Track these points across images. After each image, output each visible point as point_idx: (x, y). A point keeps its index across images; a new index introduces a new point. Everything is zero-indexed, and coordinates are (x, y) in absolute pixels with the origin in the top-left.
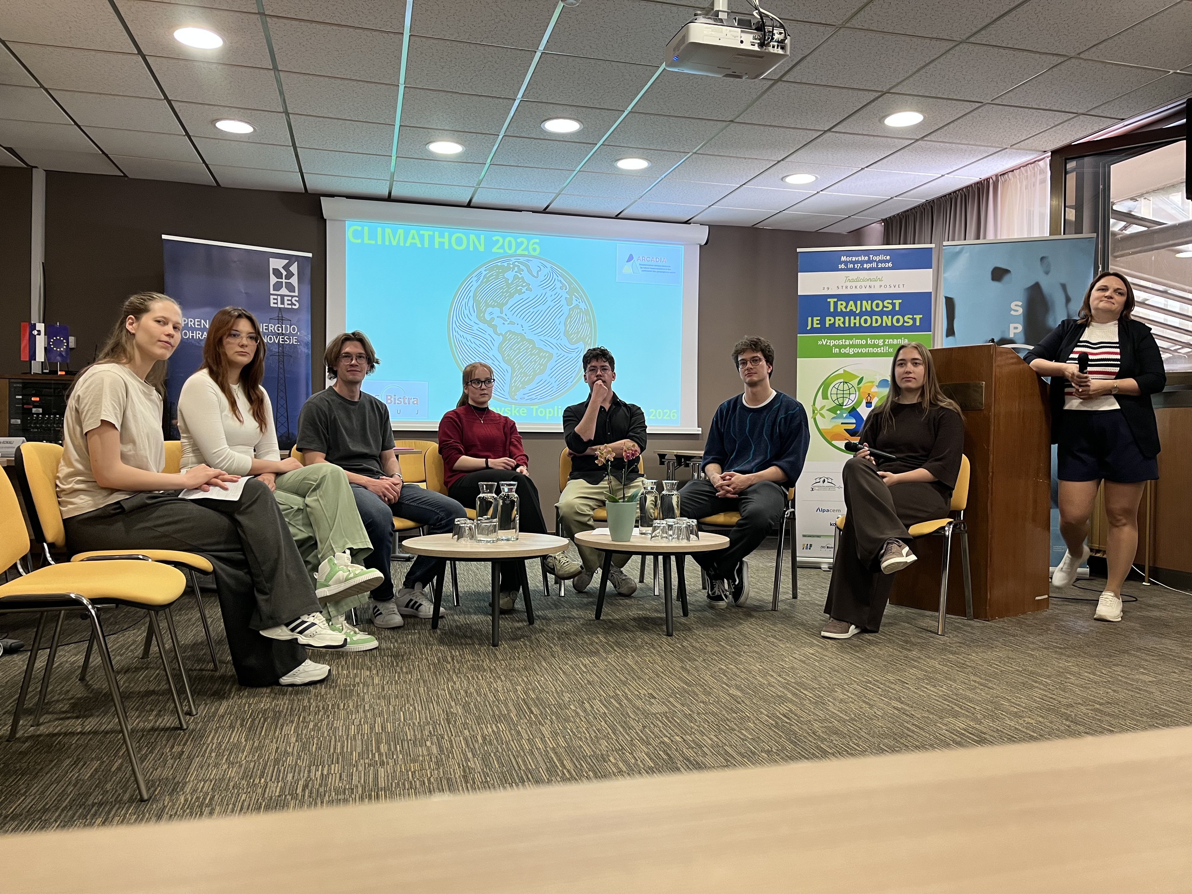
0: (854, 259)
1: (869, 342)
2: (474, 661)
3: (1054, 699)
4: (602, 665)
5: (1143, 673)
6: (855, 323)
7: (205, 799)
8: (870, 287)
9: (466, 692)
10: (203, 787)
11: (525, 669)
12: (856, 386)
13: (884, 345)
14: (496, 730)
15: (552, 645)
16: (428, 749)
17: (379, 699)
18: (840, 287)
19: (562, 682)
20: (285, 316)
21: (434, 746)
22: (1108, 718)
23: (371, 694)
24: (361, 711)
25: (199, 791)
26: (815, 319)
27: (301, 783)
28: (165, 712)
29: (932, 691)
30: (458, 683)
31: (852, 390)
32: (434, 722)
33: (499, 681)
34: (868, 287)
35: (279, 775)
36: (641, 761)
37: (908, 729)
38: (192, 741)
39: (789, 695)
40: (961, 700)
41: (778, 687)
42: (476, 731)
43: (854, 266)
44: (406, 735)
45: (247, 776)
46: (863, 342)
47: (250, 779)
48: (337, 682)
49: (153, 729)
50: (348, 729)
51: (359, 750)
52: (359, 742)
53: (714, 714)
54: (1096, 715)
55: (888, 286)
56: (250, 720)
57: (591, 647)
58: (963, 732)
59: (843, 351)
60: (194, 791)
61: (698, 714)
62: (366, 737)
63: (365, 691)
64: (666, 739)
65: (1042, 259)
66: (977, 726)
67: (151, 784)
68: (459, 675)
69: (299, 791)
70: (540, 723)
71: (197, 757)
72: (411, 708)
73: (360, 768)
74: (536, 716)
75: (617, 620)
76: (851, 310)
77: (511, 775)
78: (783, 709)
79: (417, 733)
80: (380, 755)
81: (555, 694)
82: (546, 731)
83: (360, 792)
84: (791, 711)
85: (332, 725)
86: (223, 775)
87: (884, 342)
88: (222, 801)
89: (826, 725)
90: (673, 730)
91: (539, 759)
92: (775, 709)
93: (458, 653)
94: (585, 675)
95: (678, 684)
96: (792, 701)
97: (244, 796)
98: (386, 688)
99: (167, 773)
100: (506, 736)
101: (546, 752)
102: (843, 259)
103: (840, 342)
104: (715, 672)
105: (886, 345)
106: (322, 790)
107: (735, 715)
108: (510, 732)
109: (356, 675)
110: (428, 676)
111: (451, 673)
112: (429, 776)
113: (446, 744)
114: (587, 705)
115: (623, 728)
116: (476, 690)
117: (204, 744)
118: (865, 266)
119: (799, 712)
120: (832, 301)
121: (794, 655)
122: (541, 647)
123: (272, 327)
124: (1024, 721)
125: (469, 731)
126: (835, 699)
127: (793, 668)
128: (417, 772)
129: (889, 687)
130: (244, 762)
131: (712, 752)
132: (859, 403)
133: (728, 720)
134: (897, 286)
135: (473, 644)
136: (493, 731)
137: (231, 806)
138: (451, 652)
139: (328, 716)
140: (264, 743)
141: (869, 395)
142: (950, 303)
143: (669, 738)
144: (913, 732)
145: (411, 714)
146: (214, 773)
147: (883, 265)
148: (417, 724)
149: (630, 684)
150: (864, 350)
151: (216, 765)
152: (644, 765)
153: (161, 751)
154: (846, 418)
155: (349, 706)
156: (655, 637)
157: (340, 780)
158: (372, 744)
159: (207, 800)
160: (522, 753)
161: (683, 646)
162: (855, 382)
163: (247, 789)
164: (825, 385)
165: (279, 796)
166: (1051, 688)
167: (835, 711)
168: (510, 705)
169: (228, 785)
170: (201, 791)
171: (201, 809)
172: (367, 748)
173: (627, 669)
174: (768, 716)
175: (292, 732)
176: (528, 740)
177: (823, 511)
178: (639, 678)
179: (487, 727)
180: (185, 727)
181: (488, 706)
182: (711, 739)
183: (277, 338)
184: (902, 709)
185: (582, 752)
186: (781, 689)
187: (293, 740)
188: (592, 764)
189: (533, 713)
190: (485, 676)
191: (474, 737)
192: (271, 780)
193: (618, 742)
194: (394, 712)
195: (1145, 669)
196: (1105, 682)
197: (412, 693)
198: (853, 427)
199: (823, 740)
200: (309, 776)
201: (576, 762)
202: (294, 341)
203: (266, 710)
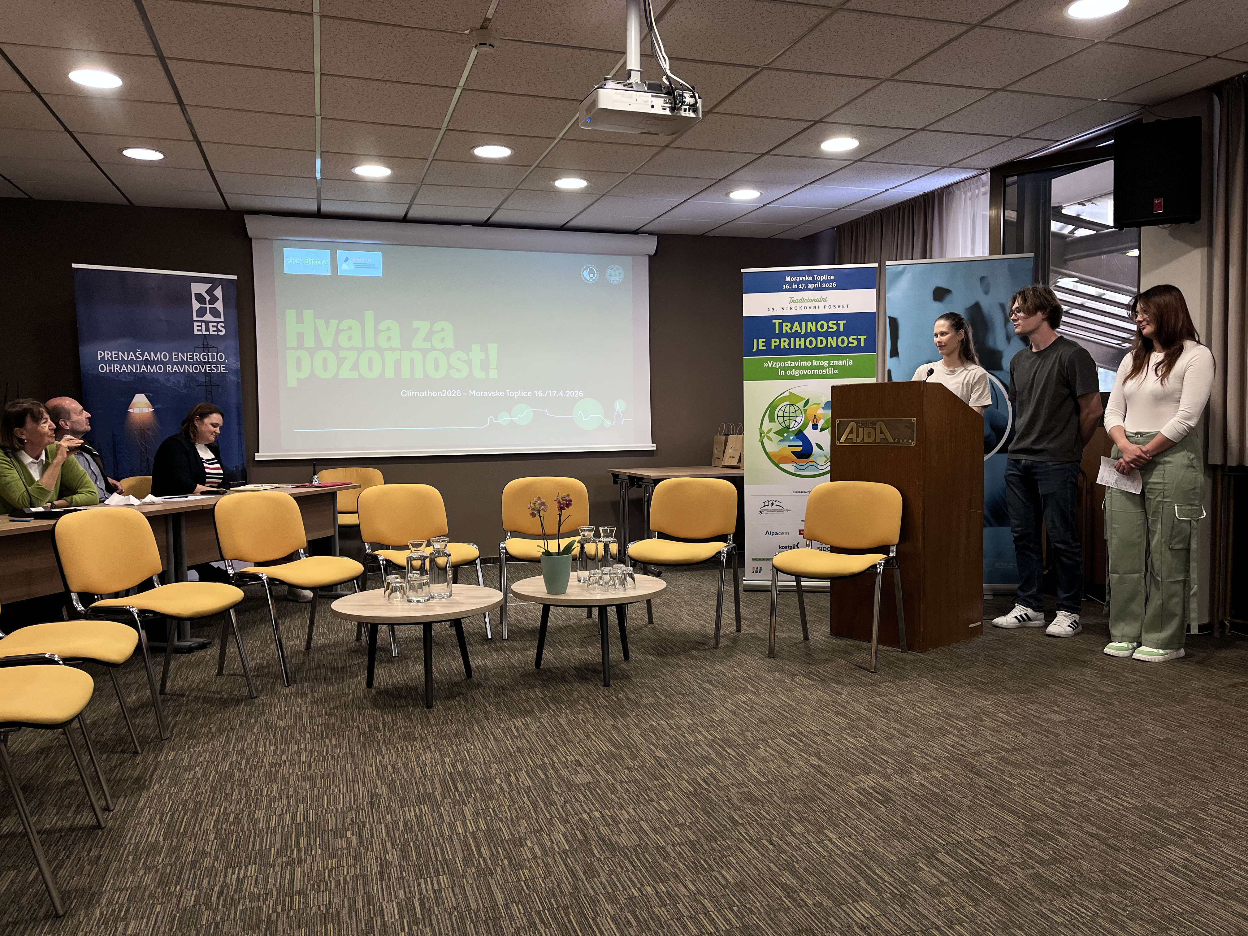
0: (798, 280)
1: (814, 363)
2: (405, 727)
3: (964, 746)
4: (534, 727)
5: (1056, 712)
6: (800, 345)
7: (120, 912)
8: (815, 307)
9: (393, 767)
10: (119, 898)
11: (456, 735)
12: (802, 408)
13: (829, 366)
14: (418, 814)
15: (487, 704)
16: (348, 840)
17: (304, 780)
18: (785, 308)
19: (491, 750)
20: (211, 343)
21: (354, 837)
22: (1010, 768)
23: (297, 775)
24: (284, 797)
25: (115, 902)
26: (761, 340)
27: (216, 889)
28: (83, 807)
29: (851, 743)
30: (386, 756)
31: (799, 412)
32: (357, 807)
33: (428, 752)
34: (812, 308)
35: (195, 881)
36: (557, 844)
37: (820, 790)
38: (109, 842)
39: (713, 756)
40: (877, 753)
41: (704, 745)
42: (398, 816)
43: (798, 286)
44: (328, 825)
45: (163, 884)
46: (809, 364)
47: (166, 886)
48: (262, 762)
49: (72, 829)
50: (269, 821)
51: (278, 845)
52: (278, 836)
53: (636, 782)
54: (1000, 764)
55: (833, 307)
56: (169, 814)
57: (526, 705)
58: (871, 791)
59: (789, 373)
60: (110, 902)
61: (621, 782)
62: (286, 830)
63: (291, 771)
64: (585, 816)
65: (982, 279)
66: (886, 784)
67: (65, 896)
68: (388, 746)
69: (214, 899)
70: (463, 801)
71: (115, 861)
72: (336, 790)
73: (277, 868)
74: (460, 794)
75: (558, 668)
76: (796, 331)
77: (427, 868)
78: (704, 773)
79: (338, 821)
80: (299, 850)
81: (482, 766)
82: (468, 811)
83: (274, 898)
84: (711, 775)
85: (254, 816)
86: (140, 883)
87: (829, 363)
88: (136, 914)
89: (742, 790)
90: (593, 804)
91: (458, 846)
92: (696, 772)
93: (390, 719)
94: (515, 740)
95: (605, 747)
96: (715, 763)
97: (159, 906)
98: (313, 765)
99: (82, 881)
100: (428, 820)
101: (466, 837)
102: (788, 279)
103: (786, 364)
104: (645, 730)
105: (832, 366)
106: (236, 897)
107: (656, 782)
108: (432, 815)
109: (283, 751)
110: (358, 749)
111: (381, 744)
112: (345, 874)
113: (366, 833)
114: (513, 779)
115: (545, 803)
116: (403, 764)
117: (122, 845)
118: (809, 286)
119: (719, 776)
120: (777, 322)
121: (726, 705)
122: (476, 707)
123: (196, 355)
124: (931, 774)
125: (391, 816)
126: (756, 758)
127: (722, 721)
128: (333, 870)
129: (811, 740)
130: (160, 866)
131: (627, 829)
132: (805, 425)
133: (649, 788)
134: (841, 307)
135: (407, 706)
136: (416, 815)
137: (145, 920)
138: (383, 718)
139: (250, 805)
140: (182, 842)
141: (815, 417)
142: (894, 323)
143: (588, 814)
144: (824, 794)
145: (335, 797)
146: (130, 881)
147: (827, 285)
148: (339, 810)
149: (559, 750)
150: (810, 372)
151: (134, 871)
152: (559, 848)
153: (78, 856)
154: (793, 440)
155: (272, 792)
156: (592, 688)
157: (256, 883)
158: (291, 838)
159: (123, 914)
160: (441, 840)
161: (618, 699)
162: (801, 404)
163: (163, 898)
164: (772, 408)
165: (194, 906)
166: (964, 733)
167: (754, 773)
168: (436, 781)
169: (144, 894)
170: (117, 903)
171: (116, 925)
172: (286, 843)
173: (558, 731)
174: (688, 782)
175: (212, 826)
176: (449, 823)
177: (772, 534)
178: (569, 741)
179: (410, 810)
180: (103, 825)
181: (414, 784)
182: (628, 813)
183: (203, 367)
184: (818, 766)
185: (501, 836)
186: (706, 748)
187: (212, 836)
188: (508, 850)
189: (457, 790)
190: (415, 746)
191: (395, 823)
192: (187, 887)
193: (538, 822)
194: (318, 796)
195: (1058, 706)
196: (1017, 724)
197: (338, 772)
198: (799, 449)
199: (736, 808)
200: (224, 881)
201: (493, 848)
202: (221, 369)
203: (186, 800)
